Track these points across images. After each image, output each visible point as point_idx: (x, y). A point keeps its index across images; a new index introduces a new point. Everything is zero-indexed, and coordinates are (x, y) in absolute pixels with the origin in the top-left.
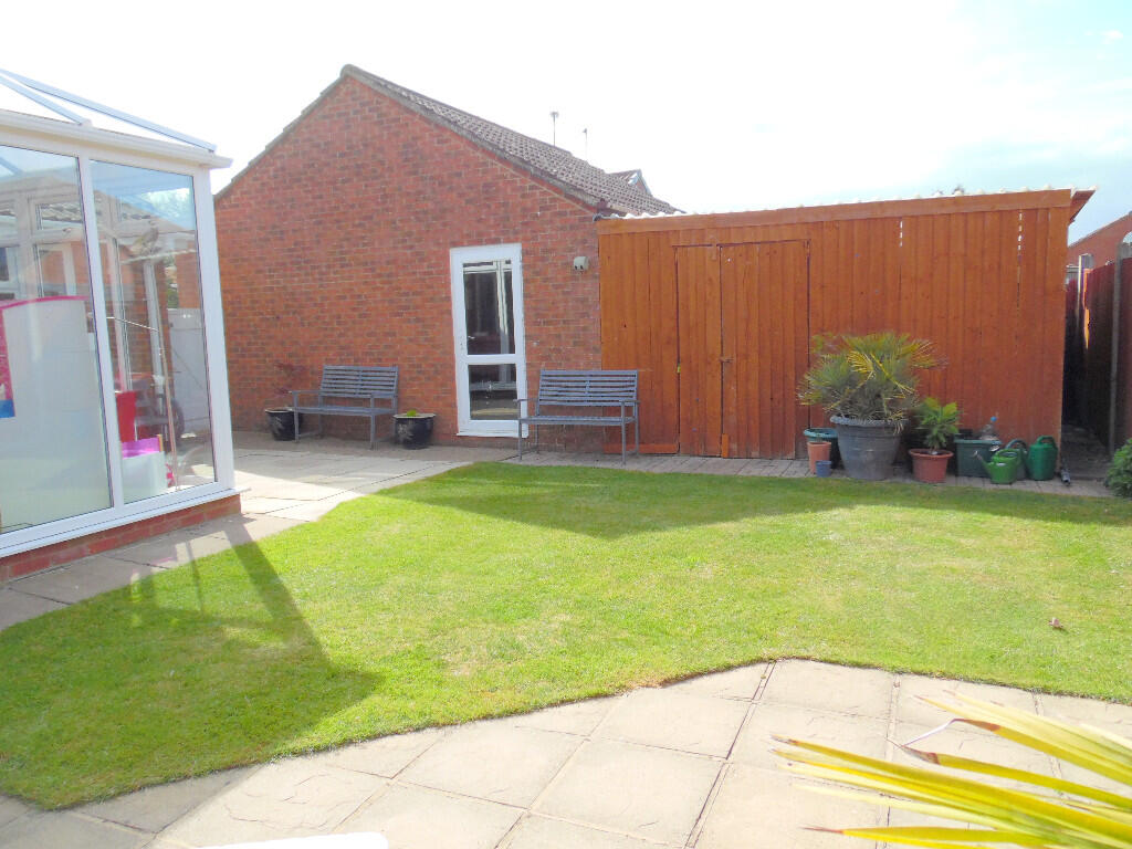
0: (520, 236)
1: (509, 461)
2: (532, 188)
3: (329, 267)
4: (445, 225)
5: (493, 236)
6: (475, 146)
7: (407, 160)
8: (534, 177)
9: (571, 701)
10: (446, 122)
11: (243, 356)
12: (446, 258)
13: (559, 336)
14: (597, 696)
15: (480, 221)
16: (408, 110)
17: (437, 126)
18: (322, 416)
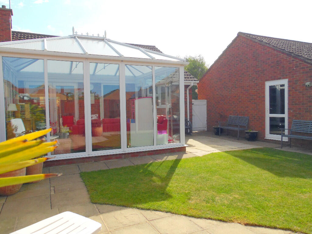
0: (288, 76)
1: (277, 148)
2: (293, 60)
3: (232, 88)
4: (264, 74)
5: (279, 77)
6: (274, 50)
7: (254, 56)
8: (293, 57)
9: (211, 219)
10: (266, 44)
11: (210, 112)
12: (264, 85)
13: (300, 109)
14: (221, 220)
15: (275, 72)
16: (255, 42)
17: (263, 45)
18: (228, 129)
